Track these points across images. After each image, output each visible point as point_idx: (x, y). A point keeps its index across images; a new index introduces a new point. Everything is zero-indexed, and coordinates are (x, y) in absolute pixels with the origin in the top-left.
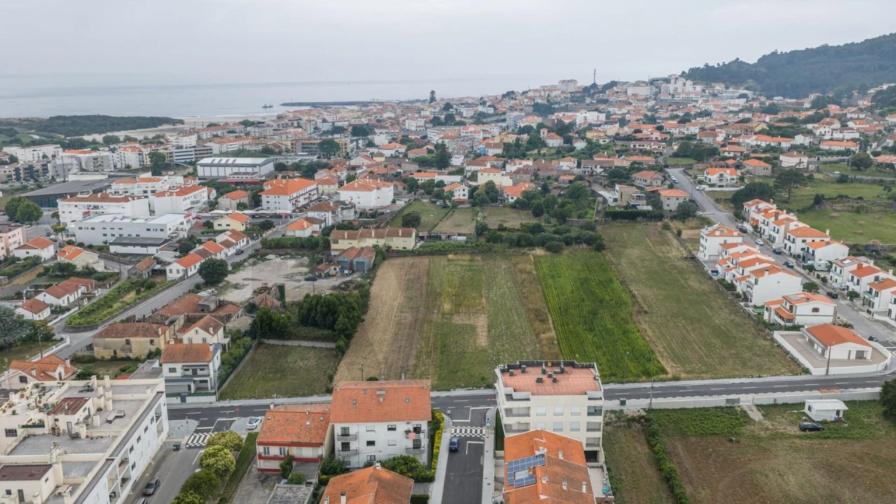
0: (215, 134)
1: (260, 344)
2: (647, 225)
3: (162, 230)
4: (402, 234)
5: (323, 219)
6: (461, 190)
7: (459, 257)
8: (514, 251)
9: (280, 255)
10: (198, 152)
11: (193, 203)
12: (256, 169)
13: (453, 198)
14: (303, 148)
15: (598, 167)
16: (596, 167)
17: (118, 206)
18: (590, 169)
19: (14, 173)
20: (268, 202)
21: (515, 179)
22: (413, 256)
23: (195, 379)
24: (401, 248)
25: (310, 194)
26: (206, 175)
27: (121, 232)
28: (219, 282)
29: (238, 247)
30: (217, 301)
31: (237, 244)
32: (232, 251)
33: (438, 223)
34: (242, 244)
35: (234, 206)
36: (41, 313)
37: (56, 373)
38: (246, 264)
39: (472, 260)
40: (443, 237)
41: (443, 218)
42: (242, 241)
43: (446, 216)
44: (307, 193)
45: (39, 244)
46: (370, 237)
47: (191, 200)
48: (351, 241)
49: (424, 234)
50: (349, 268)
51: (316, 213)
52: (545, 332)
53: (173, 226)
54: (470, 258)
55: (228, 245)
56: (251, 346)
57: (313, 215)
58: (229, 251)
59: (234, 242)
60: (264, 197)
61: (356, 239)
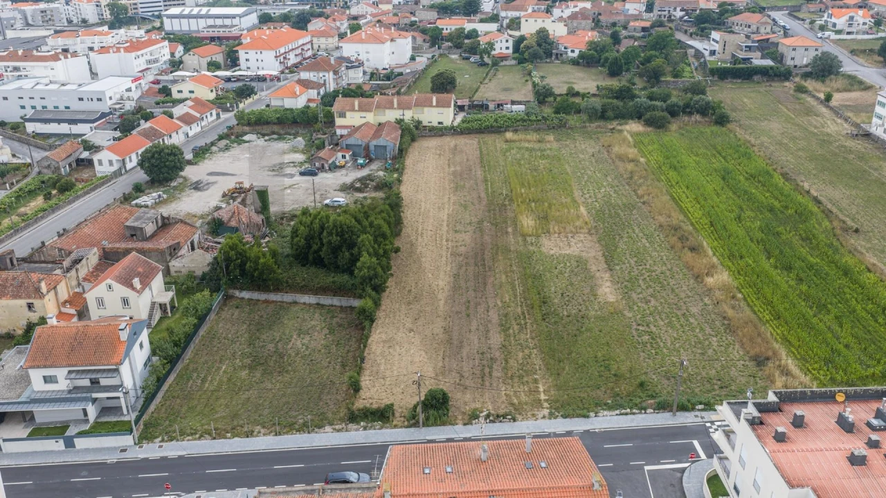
1: (228, 298)
2: (771, 86)
3: (99, 100)
4: (437, 102)
5: (322, 82)
6: (504, 41)
7: (521, 136)
8: (598, 127)
9: (264, 135)
11: (149, 62)
12: (236, 21)
13: (493, 53)
15: (678, 9)
16: (675, 9)
17: (46, 67)
18: (667, 12)
21: (570, 25)
22: (453, 134)
23: (95, 395)
24: (435, 124)
25: (302, 49)
26: (174, 29)
27: (44, 103)
28: (171, 180)
29: (203, 124)
30: (159, 217)
31: (203, 119)
32: (195, 129)
33: (479, 87)
34: (209, 119)
35: (204, 66)
38: (215, 148)
39: (540, 141)
40: (492, 106)
41: (484, 80)
42: (209, 115)
43: (487, 76)
44: (299, 47)
46: (393, 107)
47: (146, 58)
48: (363, 114)
49: (463, 102)
50: (364, 154)
51: (312, 74)
52: (712, 273)
53: (115, 93)
54: (537, 137)
55: (189, 120)
56: (210, 307)
57: (306, 77)
58: (191, 129)
59: (198, 115)
60: (241, 53)
61: (370, 111)
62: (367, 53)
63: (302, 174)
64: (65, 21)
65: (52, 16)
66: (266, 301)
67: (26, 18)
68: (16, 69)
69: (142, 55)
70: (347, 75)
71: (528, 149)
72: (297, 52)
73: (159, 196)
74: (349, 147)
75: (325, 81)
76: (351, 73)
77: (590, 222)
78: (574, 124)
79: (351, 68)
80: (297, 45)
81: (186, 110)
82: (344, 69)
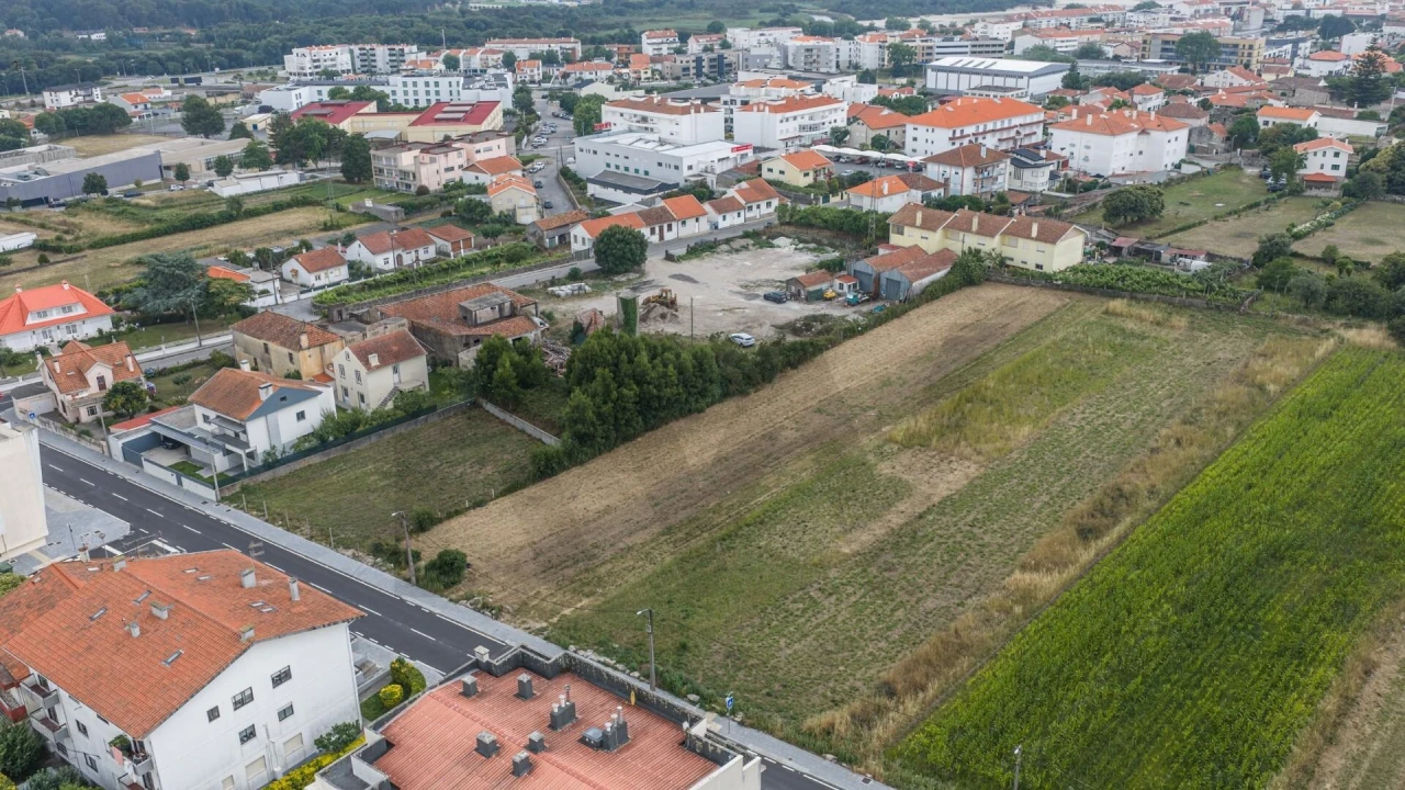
0: (1065, 21)
1: (475, 405)
3: (677, 168)
4: (1039, 233)
5: (942, 181)
6: (1330, 154)
7: (1137, 310)
8: (1300, 322)
9: (801, 241)
10: (979, 50)
11: (803, 128)
12: (1022, 83)
13: (1302, 172)
14: (1164, 50)
17: (671, 121)
19: (694, 64)
20: (915, 139)
22: (1044, 287)
24: (1031, 266)
27: (627, 163)
28: (618, 273)
29: (749, 215)
30: (507, 305)
31: (750, 208)
32: (733, 220)
33: (1200, 223)
34: (765, 211)
35: (869, 142)
36: (322, 274)
37: (92, 376)
38: (725, 247)
39: (1158, 324)
40: (1166, 257)
41: (1230, 214)
42: (763, 204)
43: (1244, 209)
44: (1009, 128)
45: (495, 166)
46: (969, 230)
47: (800, 121)
48: (926, 233)
49: (1125, 242)
50: (872, 289)
51: (942, 168)
52: (1036, 568)
53: (699, 163)
54: (1159, 316)
55: (725, 207)
56: (433, 409)
57: (933, 172)
58: (724, 218)
59: (743, 202)
60: (909, 128)
61: (934, 229)
62: (1088, 147)
63: (767, 297)
64: (834, 65)
65: (818, 56)
66: (503, 422)
67: (786, 58)
68: (644, 119)
69: (795, 118)
70: (1017, 176)
71: (1112, 330)
72: (1005, 135)
73: (580, 288)
74: (857, 274)
75: (947, 180)
76: (1027, 173)
77: (1011, 451)
78: (1262, 308)
79: (1027, 166)
80: (1006, 125)
81: (731, 192)
82: (1006, 167)
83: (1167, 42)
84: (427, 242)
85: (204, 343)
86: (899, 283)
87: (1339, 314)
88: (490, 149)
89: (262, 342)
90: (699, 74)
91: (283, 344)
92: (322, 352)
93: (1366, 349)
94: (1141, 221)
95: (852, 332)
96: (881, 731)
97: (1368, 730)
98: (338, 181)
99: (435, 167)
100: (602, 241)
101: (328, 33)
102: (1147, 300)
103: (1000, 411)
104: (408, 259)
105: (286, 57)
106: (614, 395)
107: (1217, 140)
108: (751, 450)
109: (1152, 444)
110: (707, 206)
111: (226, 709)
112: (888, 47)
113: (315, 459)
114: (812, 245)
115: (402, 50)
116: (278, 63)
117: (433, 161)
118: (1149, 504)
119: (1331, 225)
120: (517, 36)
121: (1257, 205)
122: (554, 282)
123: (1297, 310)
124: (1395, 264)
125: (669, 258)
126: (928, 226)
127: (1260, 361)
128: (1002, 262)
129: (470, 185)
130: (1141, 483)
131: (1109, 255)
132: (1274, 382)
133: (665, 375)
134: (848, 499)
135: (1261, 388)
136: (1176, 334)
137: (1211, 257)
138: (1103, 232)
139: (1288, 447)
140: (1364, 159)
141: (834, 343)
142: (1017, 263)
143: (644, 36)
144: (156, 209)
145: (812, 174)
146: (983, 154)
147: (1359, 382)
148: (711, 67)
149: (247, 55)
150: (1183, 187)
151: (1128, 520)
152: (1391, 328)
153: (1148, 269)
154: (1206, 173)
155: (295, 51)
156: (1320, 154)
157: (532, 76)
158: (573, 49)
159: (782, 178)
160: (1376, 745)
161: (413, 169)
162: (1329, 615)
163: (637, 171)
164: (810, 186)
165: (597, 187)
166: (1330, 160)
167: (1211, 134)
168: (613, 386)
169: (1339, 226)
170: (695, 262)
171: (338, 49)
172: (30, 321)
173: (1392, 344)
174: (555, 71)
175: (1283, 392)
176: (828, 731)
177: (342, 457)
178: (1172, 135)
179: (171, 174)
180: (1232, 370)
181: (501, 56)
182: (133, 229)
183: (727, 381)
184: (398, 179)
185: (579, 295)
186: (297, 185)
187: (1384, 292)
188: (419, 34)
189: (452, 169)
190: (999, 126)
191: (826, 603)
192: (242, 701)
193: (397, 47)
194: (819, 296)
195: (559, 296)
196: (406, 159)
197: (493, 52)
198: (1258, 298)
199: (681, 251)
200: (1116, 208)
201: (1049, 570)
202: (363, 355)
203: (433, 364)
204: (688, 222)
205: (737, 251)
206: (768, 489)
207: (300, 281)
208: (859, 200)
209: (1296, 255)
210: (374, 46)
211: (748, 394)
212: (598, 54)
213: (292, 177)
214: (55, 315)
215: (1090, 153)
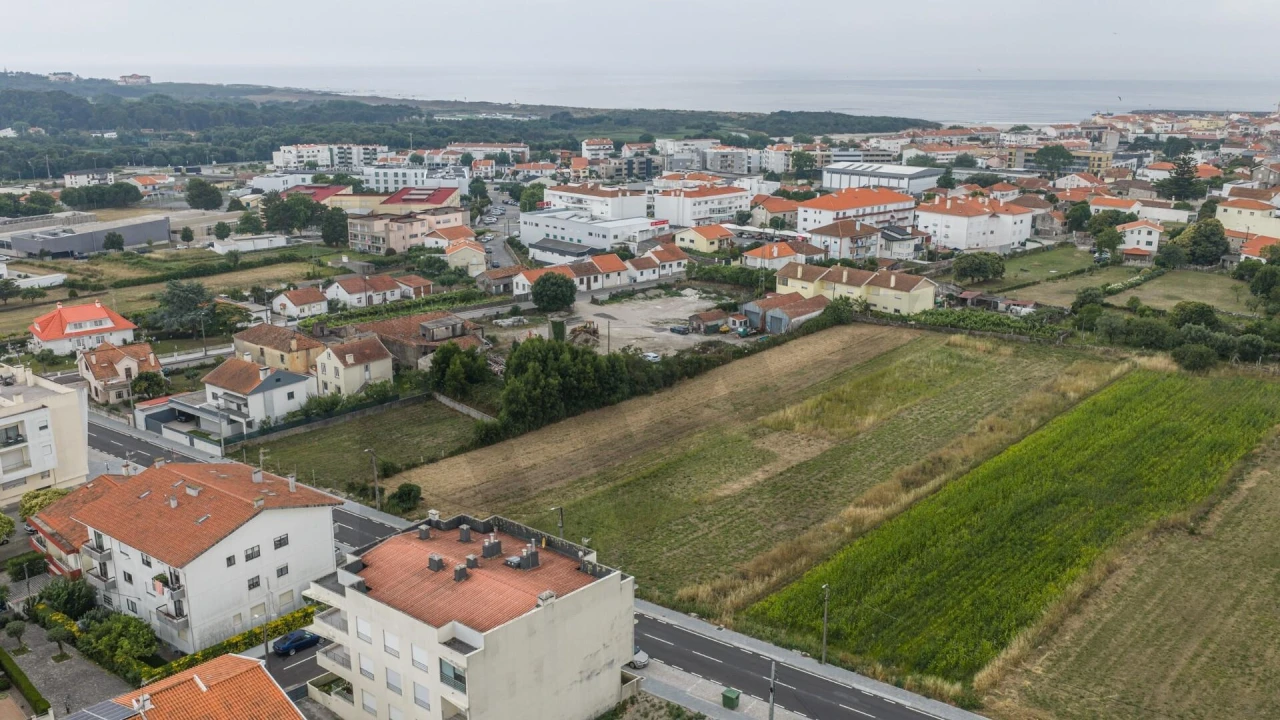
1: (430, 397)
3: (604, 236)
4: (896, 284)
5: (823, 248)
6: (1144, 232)
7: (972, 342)
9: (704, 292)
10: (869, 158)
11: (712, 211)
12: (903, 183)
13: (1121, 247)
14: (1026, 161)
19: (626, 166)
20: (805, 220)
23: (232, 417)
24: (891, 311)
25: (892, 217)
26: (833, 186)
27: (563, 233)
28: (551, 311)
29: (663, 272)
30: (459, 326)
31: (664, 267)
32: (649, 275)
33: (1034, 283)
34: (675, 269)
35: (768, 222)
36: (306, 307)
37: (120, 367)
38: (641, 295)
39: (989, 352)
40: (1002, 306)
41: (1060, 277)
42: (675, 264)
43: (1072, 274)
44: (885, 213)
45: (452, 233)
46: (840, 281)
47: (710, 206)
48: (805, 284)
49: (969, 295)
50: (760, 325)
51: (824, 238)
52: (867, 504)
53: (623, 234)
54: (989, 346)
55: (643, 265)
56: (396, 397)
57: (817, 241)
58: (642, 274)
59: (658, 262)
60: (801, 210)
61: (812, 281)
62: (948, 227)
63: (673, 330)
64: (746, 168)
65: (732, 162)
66: (452, 408)
67: (705, 161)
68: (580, 201)
69: (706, 202)
70: (888, 248)
71: (950, 355)
72: (881, 218)
73: (519, 321)
74: (747, 313)
75: (827, 247)
76: (895, 246)
77: (858, 434)
78: (1073, 342)
79: (898, 240)
80: (882, 210)
81: (649, 254)
82: (878, 239)
83: (1029, 155)
84: (393, 286)
85: (209, 353)
86: (781, 319)
87: (1136, 346)
88: (448, 221)
89: (259, 347)
90: (630, 174)
91: (276, 348)
92: (308, 355)
93: (1154, 371)
94: (986, 281)
95: (740, 354)
96: (733, 598)
97: (1105, 606)
98: (319, 245)
99: (402, 233)
100: (539, 284)
101: (312, 135)
102: (982, 336)
103: (853, 408)
104: (377, 299)
105: (275, 154)
106: (543, 383)
107: (1057, 223)
108: (651, 431)
109: (971, 430)
110: (628, 264)
111: (240, 558)
112: (792, 155)
113: (301, 430)
114: (713, 295)
115: (375, 150)
116: (266, 159)
117: (399, 228)
118: (961, 468)
119: (1139, 285)
120: (475, 141)
121: (1082, 271)
122: (498, 316)
123: (1102, 343)
124: (1183, 310)
125: (595, 301)
126: (808, 277)
127: (1066, 377)
128: (867, 307)
129: (431, 248)
130: (957, 454)
131: (956, 305)
132: (1075, 391)
133: (583, 372)
134: (725, 463)
135: (1064, 395)
136: (1002, 359)
137: (1037, 305)
138: (952, 287)
139: (1076, 432)
140: (1172, 237)
141: (724, 361)
142: (879, 308)
143: (584, 144)
144: (165, 261)
145: (717, 243)
146: (858, 228)
147: (1141, 392)
148: (641, 169)
149: (239, 152)
150: (1026, 259)
151: (943, 477)
152: (1174, 355)
153: (985, 314)
154: (1047, 249)
155: (282, 148)
156: (1136, 232)
157: (487, 173)
158: (523, 153)
159: (692, 246)
160: (1109, 616)
161: (383, 235)
162: (1088, 536)
163: (571, 239)
164: (715, 252)
165: (538, 251)
166: (1144, 237)
167: (1052, 219)
168: (542, 376)
169: (1146, 287)
170: (615, 306)
171: (319, 147)
172: (68, 330)
173: (1174, 367)
174: (506, 170)
175: (1081, 399)
176: (692, 599)
177: (322, 429)
178: (1018, 218)
179: (178, 237)
180: (1043, 384)
181: (460, 156)
182: (146, 274)
183: (633, 382)
184: (370, 243)
185: (518, 326)
186: (284, 247)
187: (1173, 328)
188: (390, 138)
189: (416, 236)
190: (876, 210)
191: (701, 526)
192: (251, 556)
193: (370, 148)
194: (715, 330)
195: (501, 326)
196: (378, 226)
197: (453, 153)
198: (1072, 335)
199: (605, 297)
200: (964, 269)
201: (876, 507)
202: (341, 355)
203: (397, 367)
204: (611, 275)
205: (651, 298)
206: (661, 455)
207: (287, 313)
208: (754, 261)
209: (1107, 305)
210: (351, 145)
211: (651, 394)
212: (543, 158)
213: (280, 240)
214: (89, 327)
215: (950, 232)
